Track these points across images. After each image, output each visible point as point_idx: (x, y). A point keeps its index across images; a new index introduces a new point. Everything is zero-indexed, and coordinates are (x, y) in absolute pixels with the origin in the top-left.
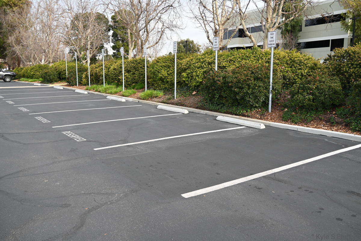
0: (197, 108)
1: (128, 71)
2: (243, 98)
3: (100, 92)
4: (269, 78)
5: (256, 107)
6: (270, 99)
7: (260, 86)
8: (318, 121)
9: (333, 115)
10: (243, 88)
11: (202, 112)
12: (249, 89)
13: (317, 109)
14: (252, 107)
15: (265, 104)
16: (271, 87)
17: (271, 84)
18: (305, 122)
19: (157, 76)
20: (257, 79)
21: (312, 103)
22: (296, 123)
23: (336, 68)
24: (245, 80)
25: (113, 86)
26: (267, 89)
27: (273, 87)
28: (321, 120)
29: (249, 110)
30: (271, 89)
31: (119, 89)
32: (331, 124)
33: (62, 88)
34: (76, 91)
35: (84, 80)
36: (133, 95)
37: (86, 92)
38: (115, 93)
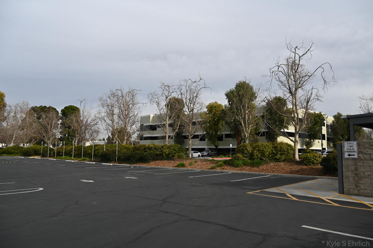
1: (75, 150)
2: (109, 159)
3: (61, 159)
4: (116, 152)
5: (113, 160)
6: (117, 158)
7: (114, 155)
10: (110, 156)
11: (99, 163)
15: (115, 160)
17: (117, 154)
19: (87, 152)
22: (120, 164)
24: (110, 153)
25: (68, 157)
26: (116, 156)
31: (71, 158)
33: (40, 158)
34: (49, 159)
35: (52, 155)
36: (77, 160)
37: (55, 159)
38: (69, 159)
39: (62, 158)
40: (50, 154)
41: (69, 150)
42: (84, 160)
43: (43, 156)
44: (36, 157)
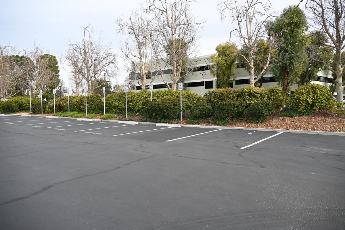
0: (142, 121)
2: (168, 115)
4: (180, 104)
5: (175, 118)
6: (181, 114)
7: (176, 108)
8: (203, 123)
9: (209, 120)
10: (168, 110)
11: (146, 123)
12: (171, 110)
13: (202, 118)
14: (173, 119)
15: (179, 117)
16: (181, 108)
17: (181, 107)
18: (198, 123)
19: (111, 105)
20: (174, 105)
21: (200, 115)
22: (194, 124)
23: (209, 99)
24: (169, 106)
26: (180, 110)
27: (182, 108)
28: (204, 122)
29: (171, 120)
30: (181, 110)
32: (209, 123)
33: (30, 116)
34: (47, 117)
35: (48, 110)
36: (95, 117)
37: (57, 117)
38: (81, 117)
39: (67, 115)
40: (44, 108)
41: (77, 102)
42: (109, 118)
43: (34, 112)
44: (23, 114)
